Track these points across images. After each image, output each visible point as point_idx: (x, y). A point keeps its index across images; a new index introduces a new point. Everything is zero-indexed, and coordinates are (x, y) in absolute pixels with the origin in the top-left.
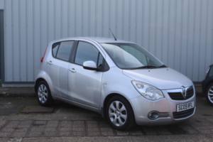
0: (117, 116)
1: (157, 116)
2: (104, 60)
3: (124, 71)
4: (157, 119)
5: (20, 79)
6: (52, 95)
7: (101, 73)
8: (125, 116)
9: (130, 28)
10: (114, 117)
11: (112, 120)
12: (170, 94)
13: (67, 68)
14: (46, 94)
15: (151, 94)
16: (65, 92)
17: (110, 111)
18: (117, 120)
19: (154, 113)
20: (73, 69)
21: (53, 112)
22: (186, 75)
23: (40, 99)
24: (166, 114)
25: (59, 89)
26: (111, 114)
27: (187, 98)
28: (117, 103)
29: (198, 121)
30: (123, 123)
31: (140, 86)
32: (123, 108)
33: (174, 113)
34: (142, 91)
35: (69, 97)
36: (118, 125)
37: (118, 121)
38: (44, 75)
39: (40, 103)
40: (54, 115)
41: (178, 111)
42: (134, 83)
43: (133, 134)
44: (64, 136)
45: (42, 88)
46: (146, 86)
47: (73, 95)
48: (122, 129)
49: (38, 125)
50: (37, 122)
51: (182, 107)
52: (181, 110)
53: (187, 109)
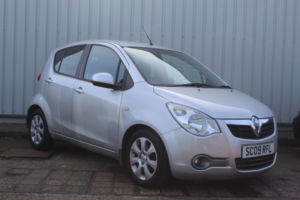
0: (142, 163)
1: (208, 164)
2: (126, 72)
3: (156, 88)
4: (208, 169)
6: (50, 131)
7: (121, 92)
8: (154, 163)
9: (183, 37)
10: (137, 164)
11: (134, 169)
12: (231, 127)
13: (71, 86)
14: (42, 130)
15: (199, 127)
16: (68, 126)
17: (131, 155)
18: (143, 170)
19: (203, 159)
20: (81, 88)
21: (49, 158)
22: (261, 100)
23: (33, 138)
24: (223, 161)
25: (60, 122)
26: (133, 159)
27: (262, 135)
28: (143, 140)
29: (282, 179)
30: (151, 175)
31: (180, 112)
32: (152, 149)
33: (236, 159)
34: (183, 120)
35: (73, 134)
36: (143, 178)
37: (143, 172)
38: (40, 100)
39: (32, 143)
40: (48, 163)
41: (244, 156)
42: (171, 107)
43: (167, 194)
44: (48, 192)
45: (36, 121)
46: (190, 113)
47: (79, 130)
48: (148, 185)
49: (15, 175)
50: (16, 171)
51: (253, 150)
52: (250, 156)
53: (262, 154)
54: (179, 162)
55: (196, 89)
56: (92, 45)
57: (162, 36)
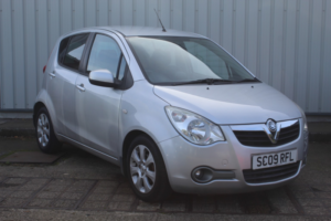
0: (142, 175)
3: (156, 87)
4: (211, 182)
5: (15, 104)
6: (56, 132)
7: (121, 91)
8: (152, 174)
10: (137, 174)
11: (135, 180)
12: (237, 133)
13: (73, 83)
14: (48, 131)
15: (203, 133)
16: (72, 127)
17: (132, 165)
18: (142, 181)
19: (205, 171)
20: (82, 85)
21: (53, 163)
23: (40, 139)
24: (229, 173)
25: (64, 123)
26: (133, 168)
28: (142, 148)
30: (150, 188)
31: (180, 117)
32: (151, 158)
33: (244, 171)
34: (182, 127)
35: (77, 137)
36: (143, 191)
37: (143, 184)
38: (45, 97)
39: (40, 145)
40: (51, 169)
41: (255, 167)
42: (170, 111)
43: (167, 209)
45: (42, 121)
46: (190, 118)
47: (83, 133)
48: (149, 199)
50: (12, 181)
51: (266, 160)
52: (262, 167)
53: (279, 164)
54: (178, 174)
55: (204, 87)
56: (96, 34)
57: (196, 11)
